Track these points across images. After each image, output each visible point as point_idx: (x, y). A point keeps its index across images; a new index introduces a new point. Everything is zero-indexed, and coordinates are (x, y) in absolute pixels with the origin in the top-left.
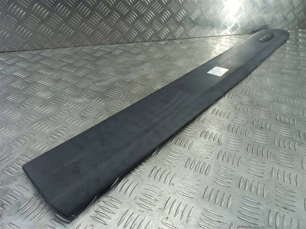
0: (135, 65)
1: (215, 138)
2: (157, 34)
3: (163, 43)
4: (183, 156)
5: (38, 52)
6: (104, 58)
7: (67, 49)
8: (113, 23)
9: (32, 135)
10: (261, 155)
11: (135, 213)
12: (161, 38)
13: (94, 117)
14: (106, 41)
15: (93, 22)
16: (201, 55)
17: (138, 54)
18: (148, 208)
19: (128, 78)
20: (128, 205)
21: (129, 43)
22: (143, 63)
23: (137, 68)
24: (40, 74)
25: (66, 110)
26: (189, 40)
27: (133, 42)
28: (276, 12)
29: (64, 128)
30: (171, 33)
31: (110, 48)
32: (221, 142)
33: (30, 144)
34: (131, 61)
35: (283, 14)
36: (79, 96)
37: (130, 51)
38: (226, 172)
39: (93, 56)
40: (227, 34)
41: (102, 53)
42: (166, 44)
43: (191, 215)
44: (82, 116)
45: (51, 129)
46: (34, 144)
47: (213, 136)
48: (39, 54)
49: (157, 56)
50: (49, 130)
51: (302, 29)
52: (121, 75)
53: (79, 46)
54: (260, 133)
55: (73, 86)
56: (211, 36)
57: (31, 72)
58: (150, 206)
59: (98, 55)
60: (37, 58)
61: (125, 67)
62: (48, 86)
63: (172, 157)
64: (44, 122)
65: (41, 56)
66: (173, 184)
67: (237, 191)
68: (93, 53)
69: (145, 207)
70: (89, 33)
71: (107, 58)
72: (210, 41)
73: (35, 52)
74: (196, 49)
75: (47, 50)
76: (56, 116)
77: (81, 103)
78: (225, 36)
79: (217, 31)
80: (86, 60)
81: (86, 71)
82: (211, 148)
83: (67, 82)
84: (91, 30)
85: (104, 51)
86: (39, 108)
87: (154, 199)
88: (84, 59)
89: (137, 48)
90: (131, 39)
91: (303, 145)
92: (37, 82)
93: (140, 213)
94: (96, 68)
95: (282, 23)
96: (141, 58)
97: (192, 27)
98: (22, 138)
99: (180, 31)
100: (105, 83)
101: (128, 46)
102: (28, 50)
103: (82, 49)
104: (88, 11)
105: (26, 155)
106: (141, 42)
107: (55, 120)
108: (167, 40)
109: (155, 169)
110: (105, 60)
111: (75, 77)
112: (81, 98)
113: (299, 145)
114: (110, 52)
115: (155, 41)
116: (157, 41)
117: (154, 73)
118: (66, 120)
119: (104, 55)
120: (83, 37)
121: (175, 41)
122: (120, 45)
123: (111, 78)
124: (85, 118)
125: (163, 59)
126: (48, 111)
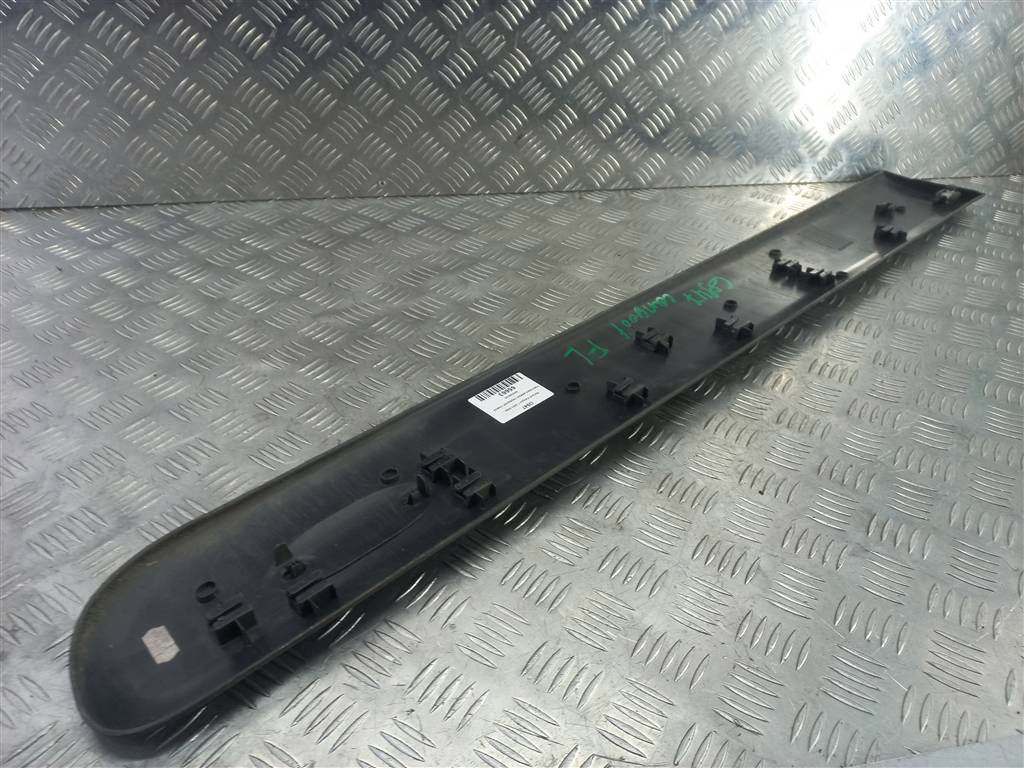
0: (447, 270)
1: (612, 511)
2: (533, 172)
3: (550, 200)
5: (179, 210)
6: (364, 240)
7: (262, 206)
8: (402, 137)
9: (117, 456)
10: (729, 571)
11: (331, 690)
12: (546, 185)
13: (292, 420)
14: (379, 188)
15: (342, 132)
16: (655, 248)
17: (465, 233)
18: (369, 682)
19: (416, 307)
21: (447, 196)
22: (473, 261)
23: (451, 278)
24: (173, 279)
25: (222, 391)
26: (635, 195)
27: (460, 193)
28: (925, 121)
29: (206, 445)
30: (579, 171)
31: (390, 209)
32: (626, 524)
33: (107, 479)
36: (261, 355)
37: (444, 221)
38: (609, 608)
39: (332, 235)
40: (760, 180)
41: (359, 225)
42: (558, 206)
43: (473, 712)
44: (261, 414)
45: (171, 443)
46: (119, 480)
47: (610, 504)
48: (180, 218)
49: (521, 243)
50: (164, 447)
51: (1021, 175)
52: (399, 298)
53: (299, 200)
54: (751, 507)
55: (256, 321)
56: (708, 184)
57: (150, 271)
58: (375, 677)
59: (346, 229)
60: (174, 230)
61: (415, 272)
62: (189, 318)
64: (156, 420)
65: (186, 223)
66: (452, 626)
67: (620, 665)
68: (335, 223)
69: (363, 677)
70: (328, 162)
71: (369, 242)
72: (701, 201)
73: (170, 212)
74: (646, 228)
75: (206, 208)
76: (190, 409)
77: (265, 376)
78: (754, 185)
80: (310, 244)
81: (301, 279)
82: (592, 536)
83: (240, 309)
84: (336, 154)
85: (367, 218)
86: (151, 380)
87: (392, 659)
88: (304, 241)
89: (467, 212)
90: (454, 185)
91: (864, 555)
92: (159, 302)
93: (344, 690)
94: (332, 270)
95: (951, 153)
96: (468, 246)
97: (645, 157)
98: (93, 461)
99: (607, 167)
100: (344, 320)
101: (441, 207)
102: (152, 205)
103: (306, 209)
104: (330, 100)
105: (93, 508)
106: (484, 195)
107: (185, 419)
108: (567, 192)
110: (364, 248)
111: (267, 296)
112: (268, 359)
113: (853, 555)
114: (383, 226)
115: (528, 193)
116: (534, 193)
117: (495, 298)
118: (213, 421)
119: (365, 231)
120: (311, 174)
121: (589, 197)
122: (418, 200)
123: (366, 306)
124: (268, 418)
125: (532, 253)
126: (171, 392)
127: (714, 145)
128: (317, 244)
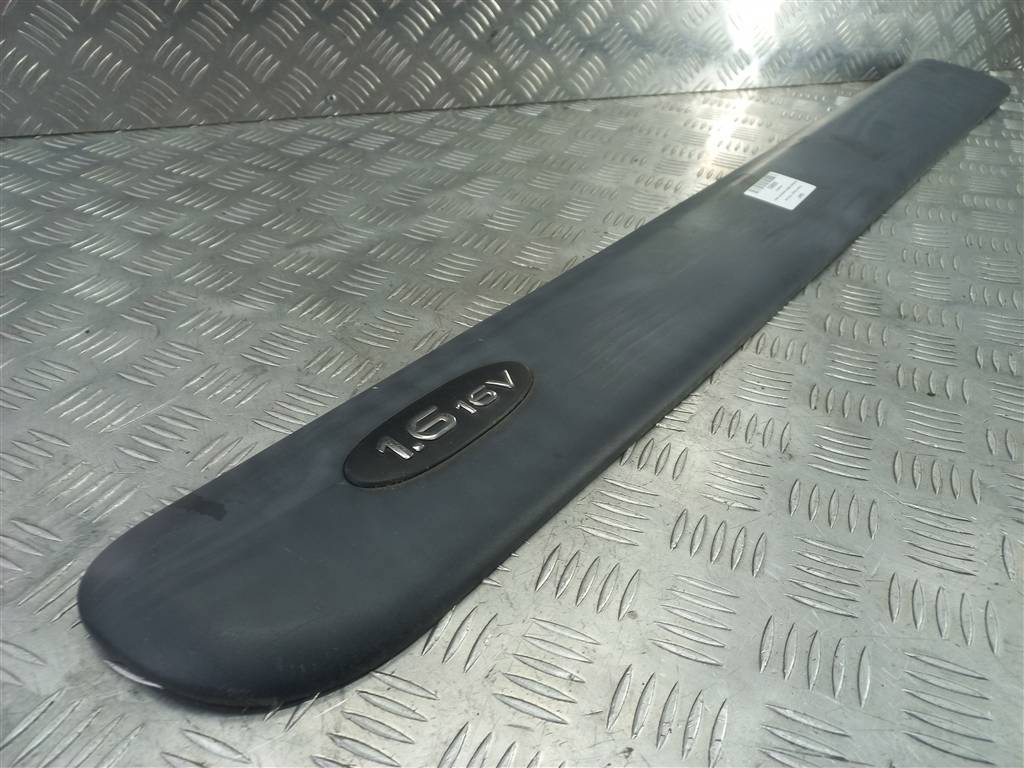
0: (441, 186)
1: (767, 437)
2: (509, 79)
3: (532, 112)
4: (656, 505)
5: (73, 141)
6: (325, 160)
7: (182, 132)
8: (353, 37)
9: (55, 441)
10: (947, 490)
11: (493, 735)
12: (524, 95)
13: (299, 370)
15: (278, 32)
16: (672, 152)
17: (446, 148)
18: (546, 715)
19: (419, 229)
20: (464, 705)
21: (410, 112)
22: (467, 176)
23: (450, 195)
24: (81, 216)
25: (189, 343)
26: (624, 102)
27: (426, 108)
28: (916, 10)
29: (185, 413)
30: (559, 77)
31: (343, 128)
32: (791, 450)
33: (46, 475)
34: (422, 171)
35: (939, 17)
36: (235, 294)
37: (418, 137)
38: (830, 559)
39: (283, 157)
40: (751, 83)
41: (314, 146)
42: (544, 116)
43: (718, 735)
44: (253, 367)
45: (133, 416)
46: (65, 473)
47: (760, 429)
49: (516, 155)
50: (124, 421)
52: (392, 220)
53: (228, 124)
54: (929, 411)
55: (212, 258)
56: (699, 90)
57: (49, 210)
58: (553, 707)
59: (300, 150)
60: (71, 163)
61: (402, 191)
62: (117, 260)
63: (615, 511)
64: (104, 388)
65: (86, 154)
66: (632, 614)
67: (883, 633)
68: (282, 145)
69: (531, 709)
70: (263, 73)
71: (332, 162)
72: (697, 106)
73: (60, 144)
74: (653, 133)
75: (107, 137)
76: (150, 369)
77: (246, 320)
78: (746, 90)
79: (719, 73)
80: (258, 168)
82: (760, 471)
83: (186, 245)
84: (273, 62)
85: (320, 138)
86: (82, 338)
87: (566, 675)
88: (250, 166)
89: (442, 127)
90: (417, 97)
92: (70, 244)
93: (513, 735)
94: (296, 194)
95: (936, 47)
96: (456, 161)
97: (634, 57)
98: (16, 451)
99: (591, 70)
100: (332, 248)
101: (407, 124)
102: (33, 137)
103: (240, 132)
105: (33, 518)
106: (455, 109)
107: (146, 383)
108: (548, 103)
109: (555, 556)
110: (328, 168)
111: (218, 228)
112: (244, 299)
114: (345, 144)
115: (504, 106)
116: (512, 105)
117: (511, 212)
118: (188, 382)
119: (324, 151)
120: (242, 90)
121: (575, 107)
122: (377, 117)
123: (355, 232)
124: (266, 371)
125: (538, 164)
126: (116, 350)
128: (267, 168)
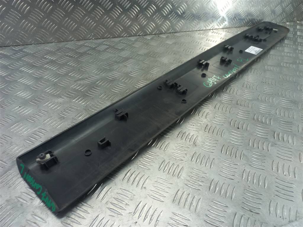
0: (119, 62)
1: (191, 140)
2: (142, 28)
3: (149, 37)
4: (158, 158)
5: (20, 48)
6: (88, 54)
7: (50, 44)
8: (97, 18)
9: (9, 138)
10: (234, 156)
11: (105, 218)
12: (147, 32)
13: (73, 118)
14: (91, 36)
15: (77, 17)
16: (186, 51)
17: (123, 50)
18: (118, 213)
19: (111, 76)
20: (99, 210)
21: (114, 38)
22: (127, 59)
23: (121, 65)
24: (21, 72)
25: (46, 111)
26: (176, 34)
27: (119, 37)
28: (263, 6)
29: (42, 130)
30: (158, 27)
31: (95, 43)
32: (196, 144)
33: (6, 147)
34: (115, 57)
35: (270, 7)
36: (59, 96)
37: (115, 46)
38: (198, 174)
39: (77, 53)
40: (214, 28)
41: (86, 49)
42: (152, 39)
43: (158, 219)
44: (61, 117)
45: (29, 131)
46: (10, 147)
47: (190, 137)
48: (21, 50)
49: (142, 52)
50: (27, 132)
51: (290, 22)
52: (104, 73)
53: (63, 42)
54: (236, 133)
55: (54, 85)
56: (198, 30)
57: (12, 70)
58: (120, 211)
59: (81, 50)
60: (19, 55)
61: (108, 64)
62: (29, 85)
63: (147, 160)
64: (22, 123)
65: (24, 52)
66: (145, 188)
67: (206, 194)
68: (77, 49)
69: (115, 211)
70: (72, 28)
71: (90, 54)
72: (197, 35)
73: (17, 48)
74: (182, 45)
75: (30, 46)
76: (35, 118)
77: (61, 103)
78: (212, 29)
79: (204, 25)
80: (70, 56)
81: (69, 69)
82: (187, 149)
83: (48, 81)
84: (75, 25)
85: (88, 46)
86: (18, 108)
87: (125, 203)
88: (67, 56)
89: (122, 43)
90: (116, 33)
91: (275, 146)
92: (17, 80)
93: (109, 218)
94: (79, 65)
96: (125, 54)
97: (178, 21)
99: (166, 25)
100: (86, 82)
101: (113, 41)
102: (10, 46)
103: (66, 45)
104: (71, 6)
106: (127, 37)
107: (33, 122)
108: (154, 34)
109: (130, 172)
110: (89, 57)
111: (57, 75)
112: (61, 97)
113: (272, 146)
114: (94, 49)
115: (141, 35)
116: (143, 35)
117: (137, 71)
118: (44, 121)
119: (88, 51)
120: (67, 33)
121: (161, 36)
122: (105, 39)
123: (93, 76)
124: (64, 119)
125: (147, 55)
126: (27, 112)
127: (200, 17)
128: (72, 56)
